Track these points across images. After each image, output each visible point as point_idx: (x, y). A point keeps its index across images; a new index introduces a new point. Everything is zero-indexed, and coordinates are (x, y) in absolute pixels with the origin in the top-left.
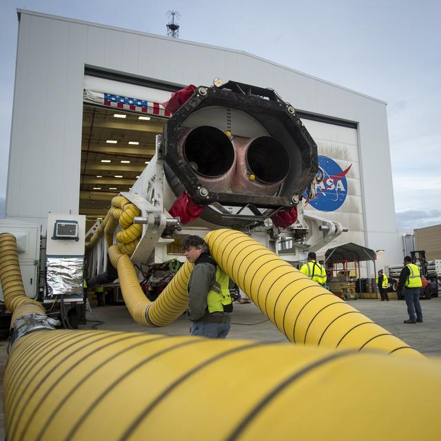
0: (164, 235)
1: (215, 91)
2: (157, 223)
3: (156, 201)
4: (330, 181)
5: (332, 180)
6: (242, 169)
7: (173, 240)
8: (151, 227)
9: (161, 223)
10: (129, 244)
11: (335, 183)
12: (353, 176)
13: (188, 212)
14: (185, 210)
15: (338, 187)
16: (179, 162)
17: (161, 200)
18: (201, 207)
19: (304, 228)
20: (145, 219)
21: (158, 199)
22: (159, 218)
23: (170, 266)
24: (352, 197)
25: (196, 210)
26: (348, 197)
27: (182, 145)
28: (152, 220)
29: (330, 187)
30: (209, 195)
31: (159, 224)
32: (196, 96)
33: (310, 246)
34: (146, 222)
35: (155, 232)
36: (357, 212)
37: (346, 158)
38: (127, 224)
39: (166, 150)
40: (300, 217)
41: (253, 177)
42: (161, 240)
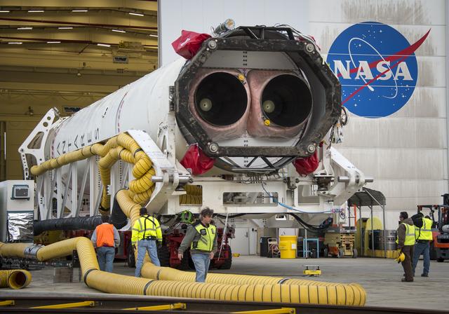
0: (177, 189)
1: (225, 41)
2: (171, 181)
3: (168, 153)
4: (384, 65)
5: (388, 63)
6: (257, 113)
7: (185, 193)
8: (165, 185)
9: (174, 182)
10: (142, 193)
11: (394, 68)
12: (431, 52)
13: (199, 164)
14: (196, 163)
15: (398, 74)
16: (191, 120)
17: (173, 152)
18: (211, 159)
19: (328, 175)
20: (161, 178)
21: (170, 151)
22: (172, 176)
23: (183, 217)
24: (426, 88)
25: (208, 163)
26: (417, 90)
27: (193, 94)
28: (167, 179)
29: (383, 75)
30: (219, 150)
31: (173, 182)
32: (206, 50)
33: (335, 196)
34: (161, 181)
35: (169, 188)
36: (435, 114)
37: (419, 21)
38: (140, 175)
39: (178, 108)
40: (326, 162)
41: (268, 122)
42: (175, 193)
